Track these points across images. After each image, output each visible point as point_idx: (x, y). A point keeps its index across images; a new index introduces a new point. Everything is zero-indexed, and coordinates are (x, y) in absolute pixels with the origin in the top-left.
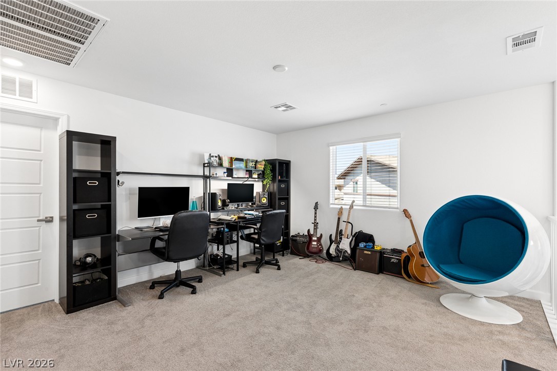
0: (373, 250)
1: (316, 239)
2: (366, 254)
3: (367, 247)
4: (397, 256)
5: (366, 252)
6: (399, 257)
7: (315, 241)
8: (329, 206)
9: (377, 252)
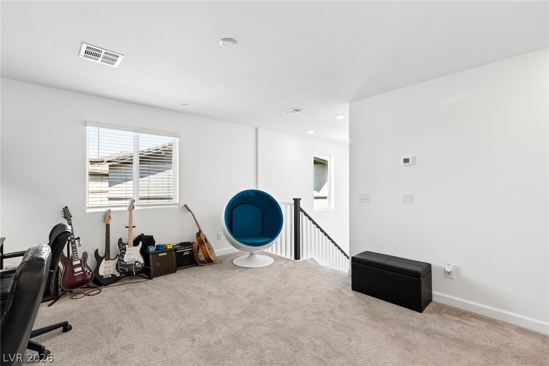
0: (165, 250)
1: (79, 262)
2: (161, 256)
3: (160, 249)
4: (189, 248)
5: (161, 255)
6: (190, 248)
7: (78, 266)
8: (85, 210)
9: (172, 250)
